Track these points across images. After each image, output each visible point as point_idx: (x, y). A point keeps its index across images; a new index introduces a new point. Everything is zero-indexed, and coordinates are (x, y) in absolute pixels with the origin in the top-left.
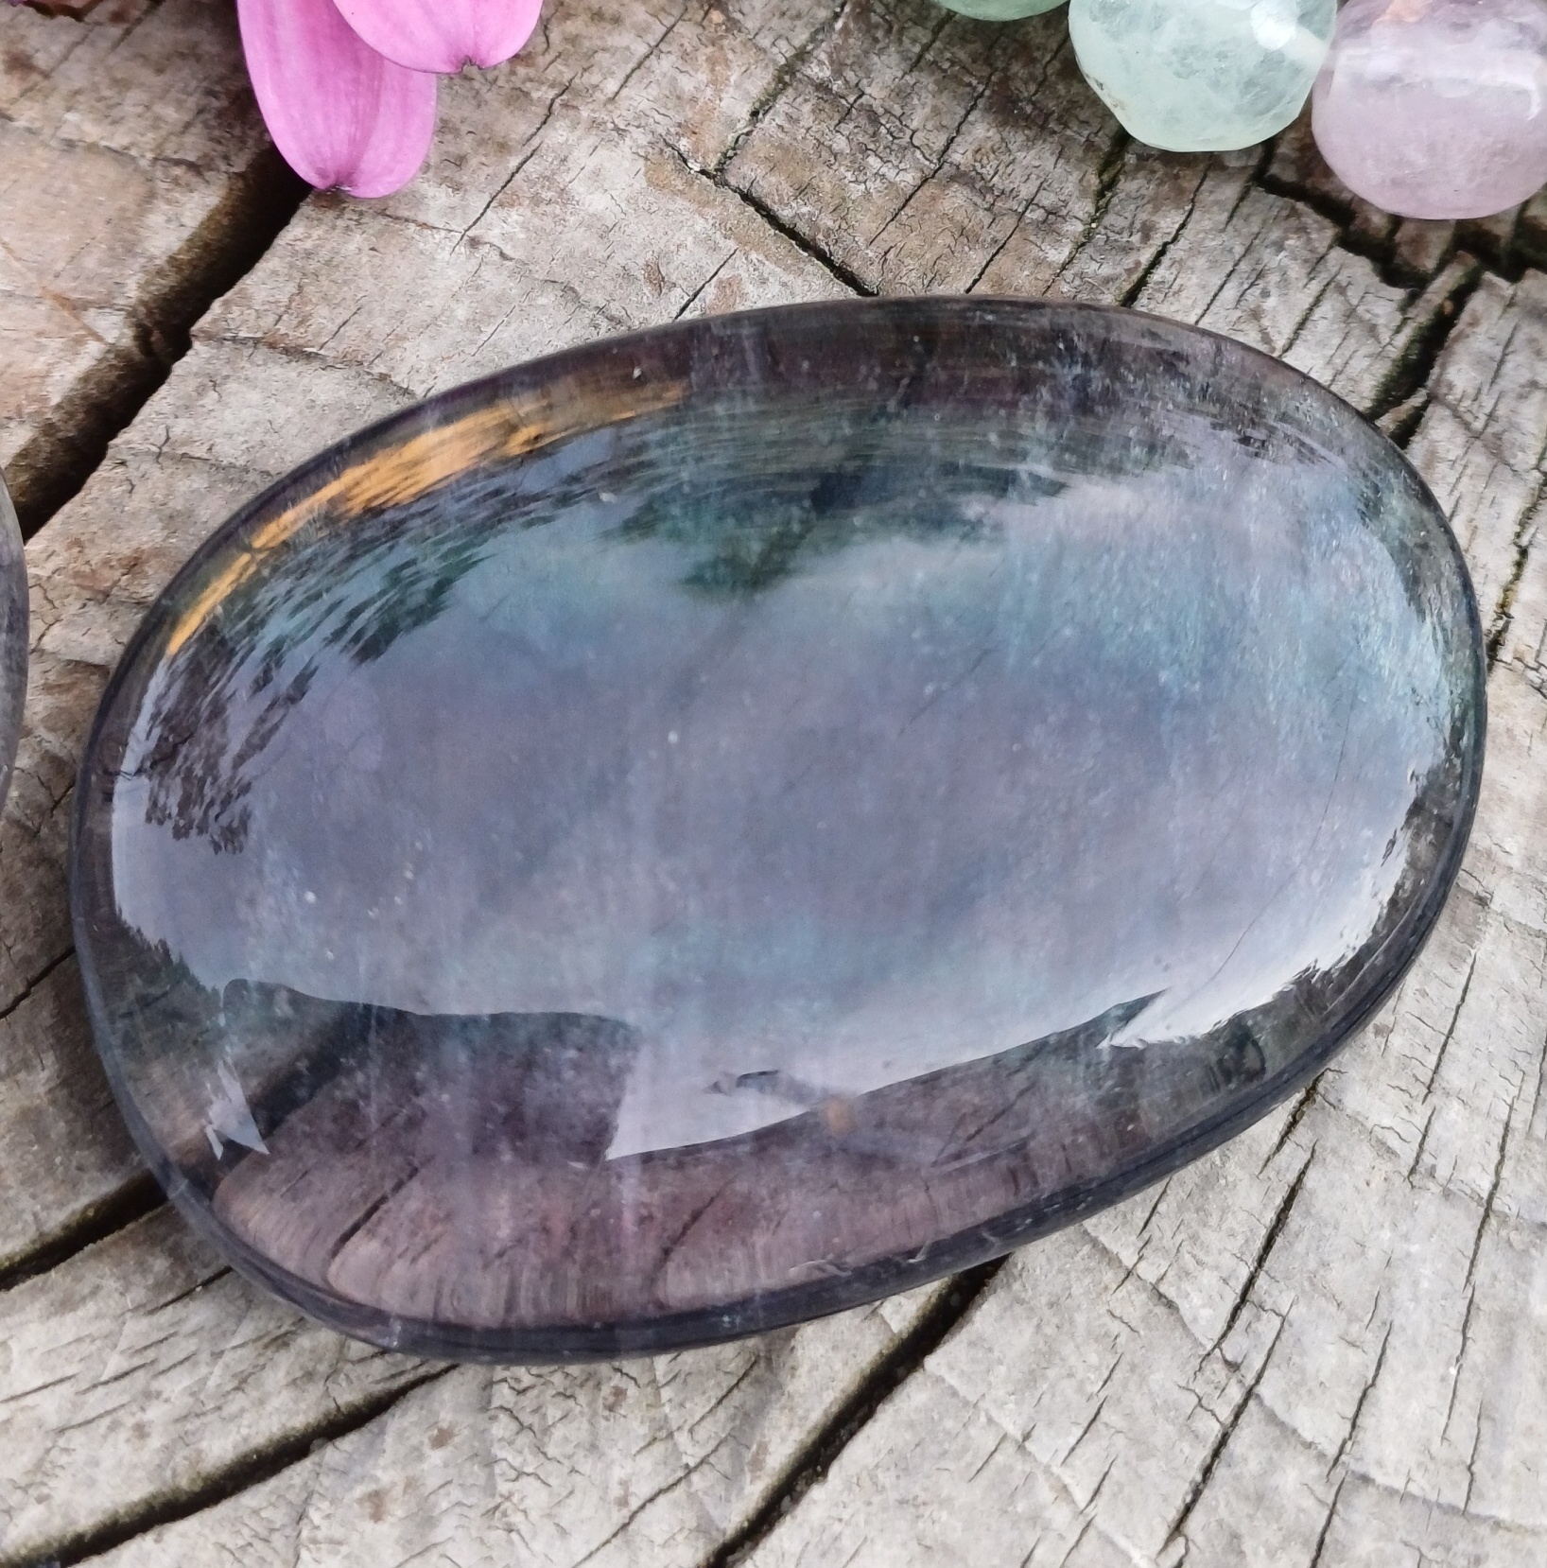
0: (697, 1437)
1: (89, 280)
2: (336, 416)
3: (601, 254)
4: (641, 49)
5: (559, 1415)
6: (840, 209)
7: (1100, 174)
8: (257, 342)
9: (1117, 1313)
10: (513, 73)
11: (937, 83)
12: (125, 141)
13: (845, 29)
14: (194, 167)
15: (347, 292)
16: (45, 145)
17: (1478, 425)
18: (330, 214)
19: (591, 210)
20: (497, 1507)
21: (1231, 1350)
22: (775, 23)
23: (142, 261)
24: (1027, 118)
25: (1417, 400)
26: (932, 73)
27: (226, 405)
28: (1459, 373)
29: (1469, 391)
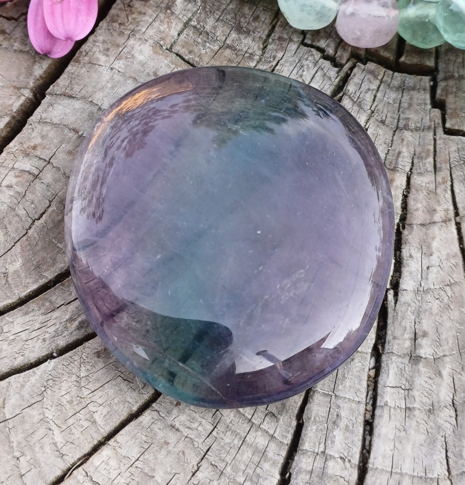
1: (22, 82)
2: (81, 111)
3: (142, 70)
4: (151, 20)
6: (200, 56)
7: (263, 44)
8: (61, 95)
10: (120, 28)
11: (223, 24)
12: (28, 49)
13: (200, 13)
15: (82, 82)
16: (10, 51)
18: (77, 64)
19: (140, 59)
22: (183, 12)
24: (245, 32)
25: (341, 95)
26: (222, 22)
27: (54, 110)
28: (351, 87)
29: (353, 92)
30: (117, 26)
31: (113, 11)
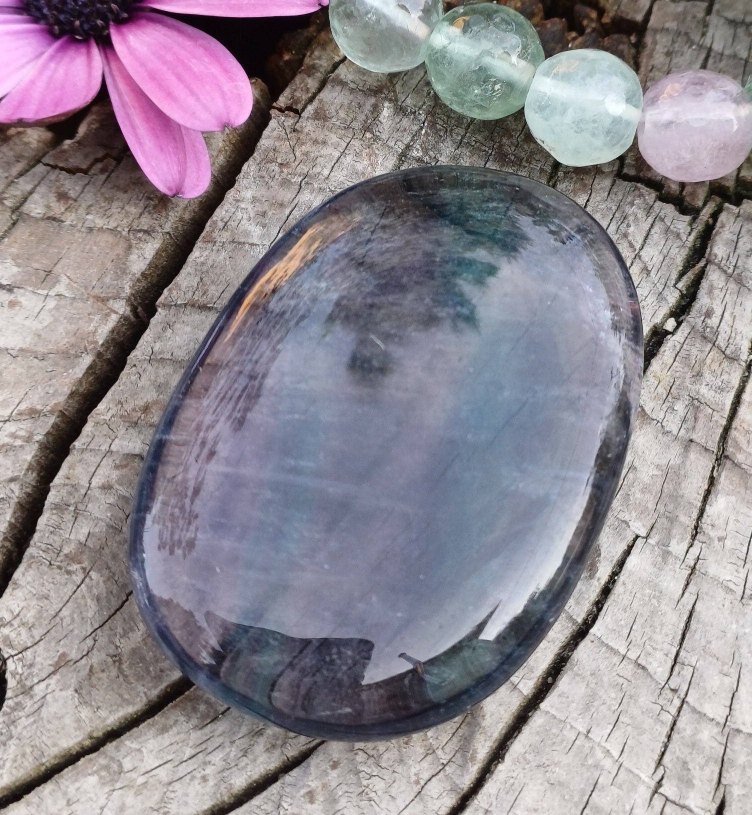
0: (445, 751)
1: (108, 288)
4: (337, 154)
5: (384, 749)
7: (549, 182)
8: (186, 305)
9: (621, 675)
10: (282, 172)
11: (470, 152)
12: (115, 225)
13: (427, 133)
14: (146, 232)
15: (222, 278)
16: (79, 231)
17: (730, 271)
18: (210, 245)
20: (363, 791)
21: (673, 684)
22: (395, 134)
23: (130, 276)
24: (513, 162)
25: (702, 264)
26: (467, 148)
27: (176, 334)
28: (719, 249)
29: (724, 256)
30: (277, 169)
31: (265, 142)
